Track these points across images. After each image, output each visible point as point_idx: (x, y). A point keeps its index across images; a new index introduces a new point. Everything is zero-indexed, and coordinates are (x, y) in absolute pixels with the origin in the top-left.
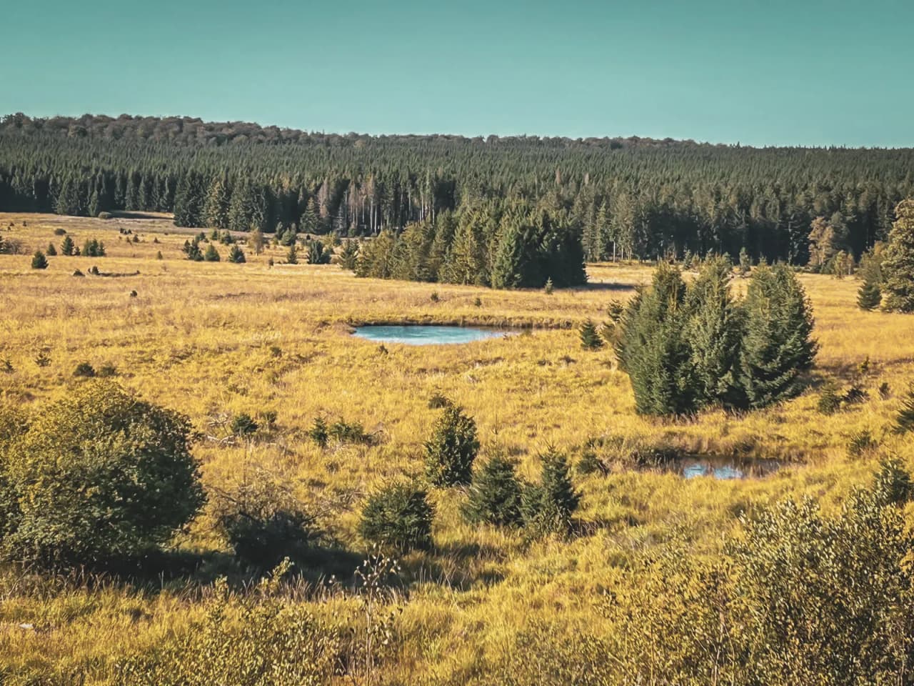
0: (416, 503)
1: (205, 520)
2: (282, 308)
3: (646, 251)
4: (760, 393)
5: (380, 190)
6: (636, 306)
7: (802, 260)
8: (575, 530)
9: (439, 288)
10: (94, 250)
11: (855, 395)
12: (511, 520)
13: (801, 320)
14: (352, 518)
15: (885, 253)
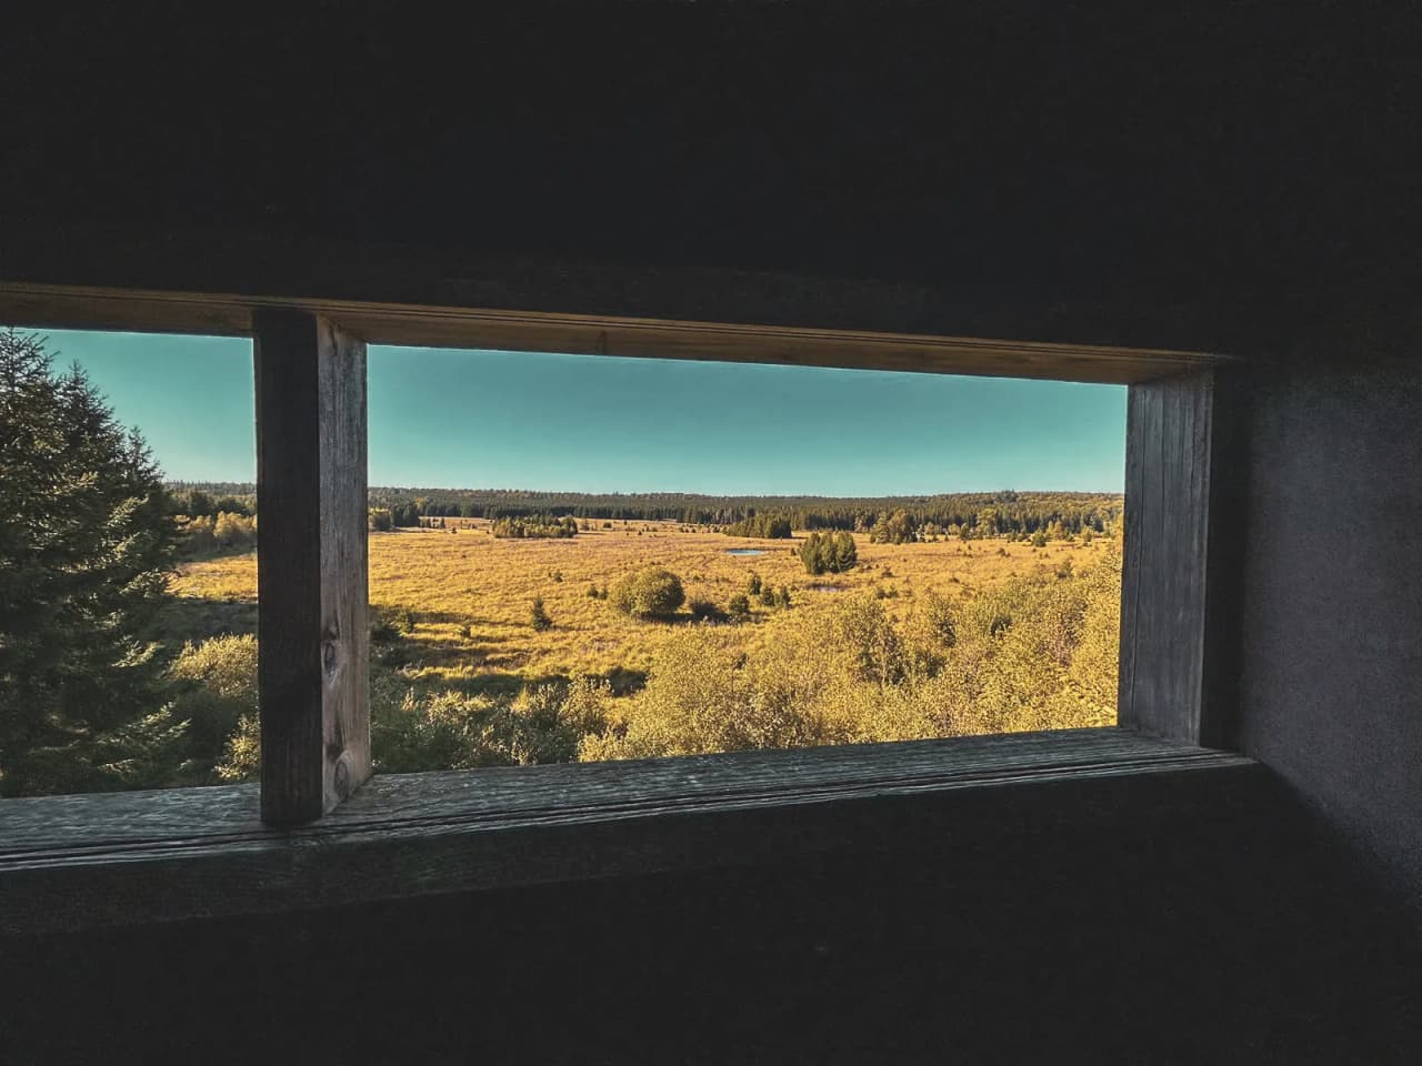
0: (744, 600)
1: (686, 605)
2: (707, 545)
3: (809, 528)
4: (842, 567)
5: (733, 512)
6: (806, 543)
7: (853, 529)
8: (790, 607)
9: (750, 539)
10: (655, 530)
11: (870, 568)
12: (771, 604)
13: (853, 547)
14: (727, 604)
15: (877, 527)
